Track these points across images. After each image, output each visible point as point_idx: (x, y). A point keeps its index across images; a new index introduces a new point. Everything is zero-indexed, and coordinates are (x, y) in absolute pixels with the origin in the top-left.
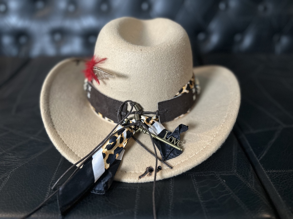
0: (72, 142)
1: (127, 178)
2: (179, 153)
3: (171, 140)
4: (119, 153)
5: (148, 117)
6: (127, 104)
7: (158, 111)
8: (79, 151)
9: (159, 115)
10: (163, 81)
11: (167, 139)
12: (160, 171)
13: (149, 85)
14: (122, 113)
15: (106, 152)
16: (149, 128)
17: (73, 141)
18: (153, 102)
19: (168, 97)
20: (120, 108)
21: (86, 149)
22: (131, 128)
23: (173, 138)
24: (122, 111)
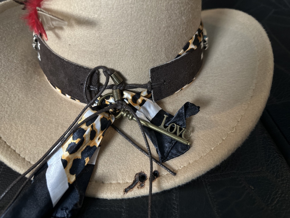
0: (15, 137)
1: (106, 192)
2: (186, 148)
3: (172, 129)
4: (91, 156)
5: (134, 94)
6: (99, 72)
7: (151, 83)
8: (27, 152)
9: (152, 89)
10: (160, 29)
11: (165, 127)
12: (157, 180)
13: (134, 38)
14: (92, 88)
15: (68, 157)
16: (137, 111)
17: (17, 135)
18: (142, 69)
19: (166, 59)
20: (87, 79)
21: (38, 147)
22: (108, 112)
23: (174, 125)
24: (91, 84)
